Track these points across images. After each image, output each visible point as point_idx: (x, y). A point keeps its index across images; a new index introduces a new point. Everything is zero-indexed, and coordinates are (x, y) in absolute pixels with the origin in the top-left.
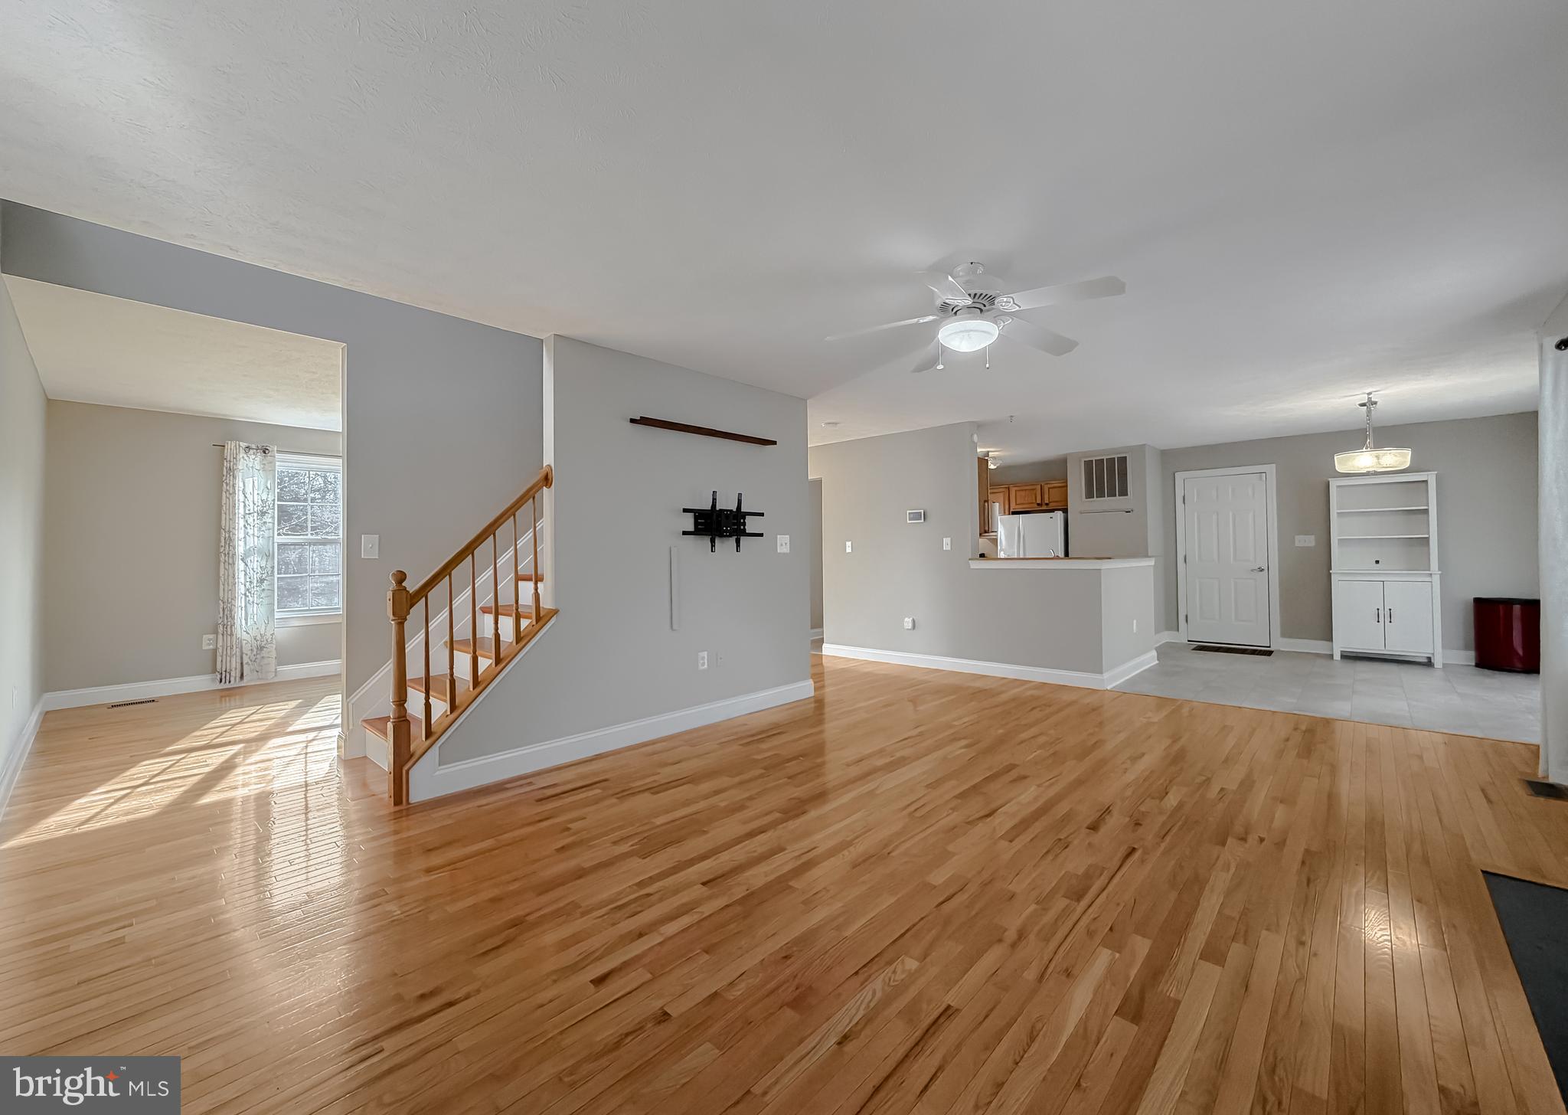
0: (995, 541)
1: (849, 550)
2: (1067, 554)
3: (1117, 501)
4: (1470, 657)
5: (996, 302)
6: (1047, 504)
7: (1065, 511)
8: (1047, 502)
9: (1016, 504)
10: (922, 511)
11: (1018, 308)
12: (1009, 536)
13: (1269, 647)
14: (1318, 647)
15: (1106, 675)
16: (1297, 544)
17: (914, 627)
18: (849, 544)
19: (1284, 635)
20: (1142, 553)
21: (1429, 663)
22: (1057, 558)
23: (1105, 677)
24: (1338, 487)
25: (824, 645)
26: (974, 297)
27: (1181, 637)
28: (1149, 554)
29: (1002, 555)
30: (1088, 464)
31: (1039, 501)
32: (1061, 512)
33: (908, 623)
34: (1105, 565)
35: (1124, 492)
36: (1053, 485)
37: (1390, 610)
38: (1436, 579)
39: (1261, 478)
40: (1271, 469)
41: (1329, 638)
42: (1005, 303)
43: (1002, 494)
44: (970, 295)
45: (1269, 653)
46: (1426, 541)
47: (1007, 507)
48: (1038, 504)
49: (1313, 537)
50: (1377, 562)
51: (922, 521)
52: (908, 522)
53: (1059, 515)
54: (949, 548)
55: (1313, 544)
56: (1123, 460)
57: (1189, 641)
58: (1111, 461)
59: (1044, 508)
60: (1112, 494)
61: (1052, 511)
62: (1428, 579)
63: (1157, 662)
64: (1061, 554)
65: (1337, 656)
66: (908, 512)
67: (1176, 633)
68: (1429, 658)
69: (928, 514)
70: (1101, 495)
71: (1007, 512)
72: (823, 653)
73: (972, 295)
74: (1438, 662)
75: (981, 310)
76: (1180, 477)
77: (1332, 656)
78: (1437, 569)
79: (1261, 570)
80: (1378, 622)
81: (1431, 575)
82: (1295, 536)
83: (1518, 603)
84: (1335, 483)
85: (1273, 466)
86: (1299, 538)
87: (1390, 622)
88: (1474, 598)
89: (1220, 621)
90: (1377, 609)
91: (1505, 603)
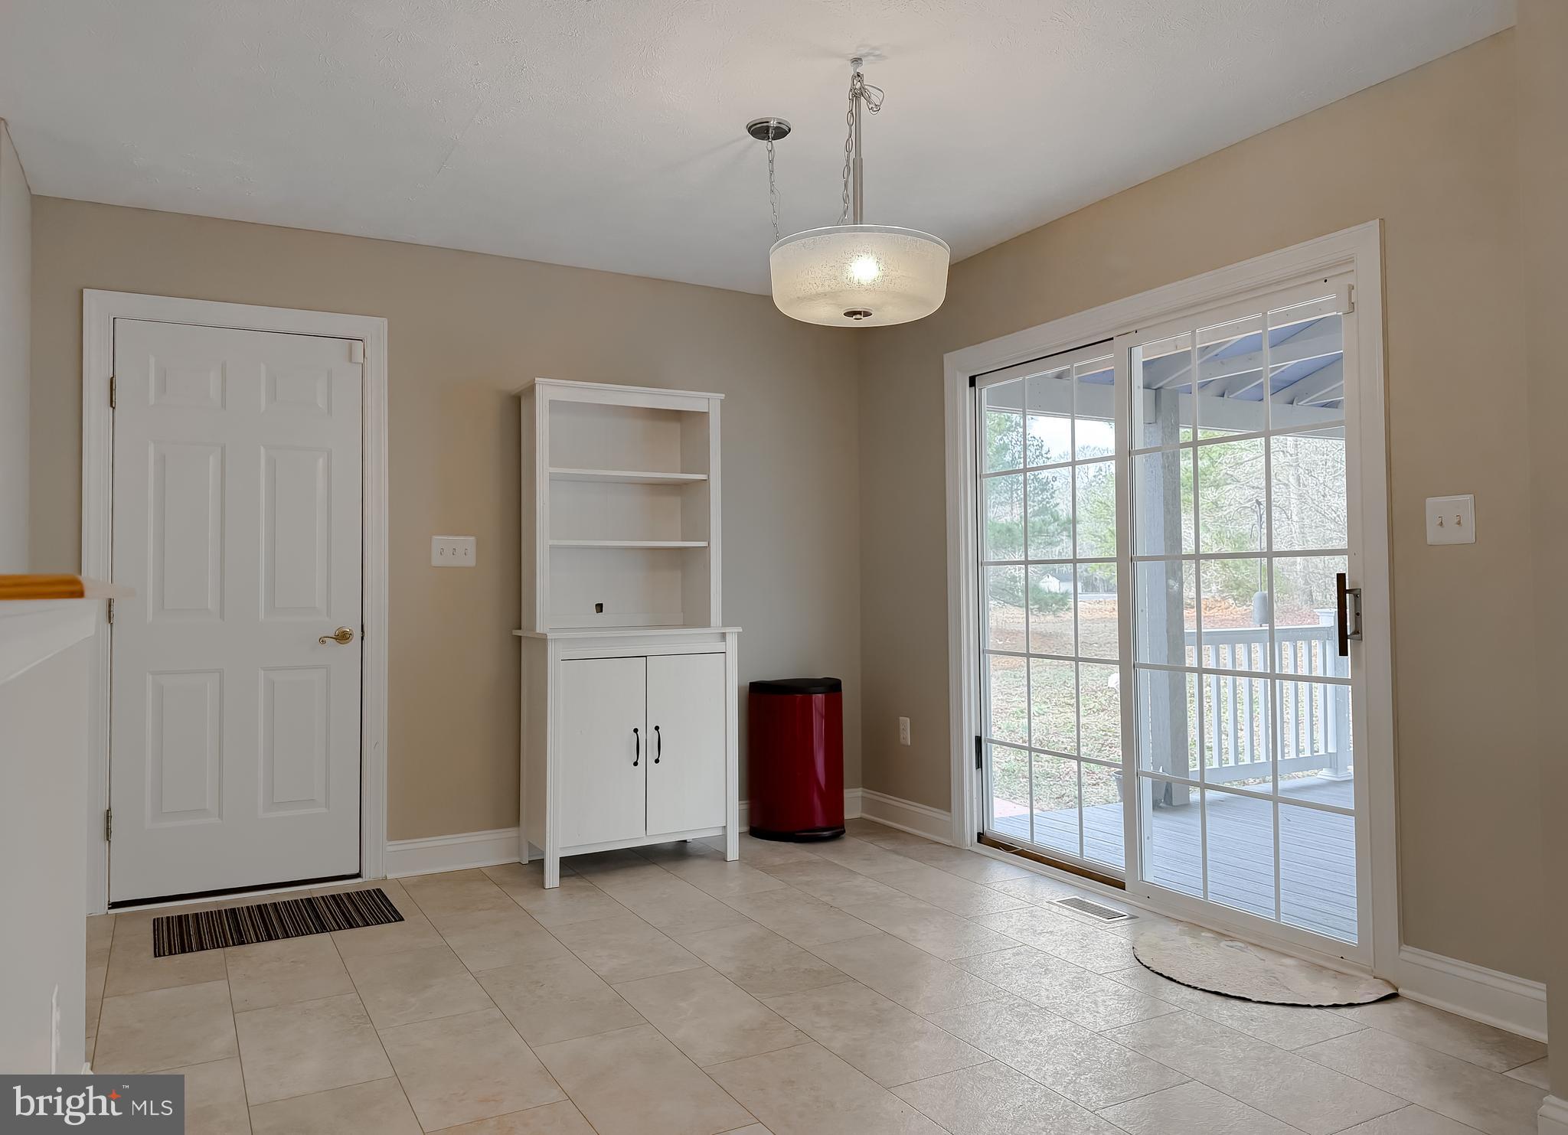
13: (358, 876)
16: (436, 561)
19: (398, 833)
24: (554, 405)
37: (657, 728)
39: (352, 356)
40: (374, 329)
49: (469, 543)
50: (600, 607)
55: (470, 561)
62: (719, 647)
65: (552, 873)
78: (724, 625)
79: (343, 637)
80: (636, 764)
81: (724, 635)
82: (435, 537)
83: (821, 689)
84: (548, 392)
85: (382, 323)
86: (439, 541)
87: (657, 761)
88: (750, 683)
89: (220, 816)
90: (636, 731)
91: (802, 690)
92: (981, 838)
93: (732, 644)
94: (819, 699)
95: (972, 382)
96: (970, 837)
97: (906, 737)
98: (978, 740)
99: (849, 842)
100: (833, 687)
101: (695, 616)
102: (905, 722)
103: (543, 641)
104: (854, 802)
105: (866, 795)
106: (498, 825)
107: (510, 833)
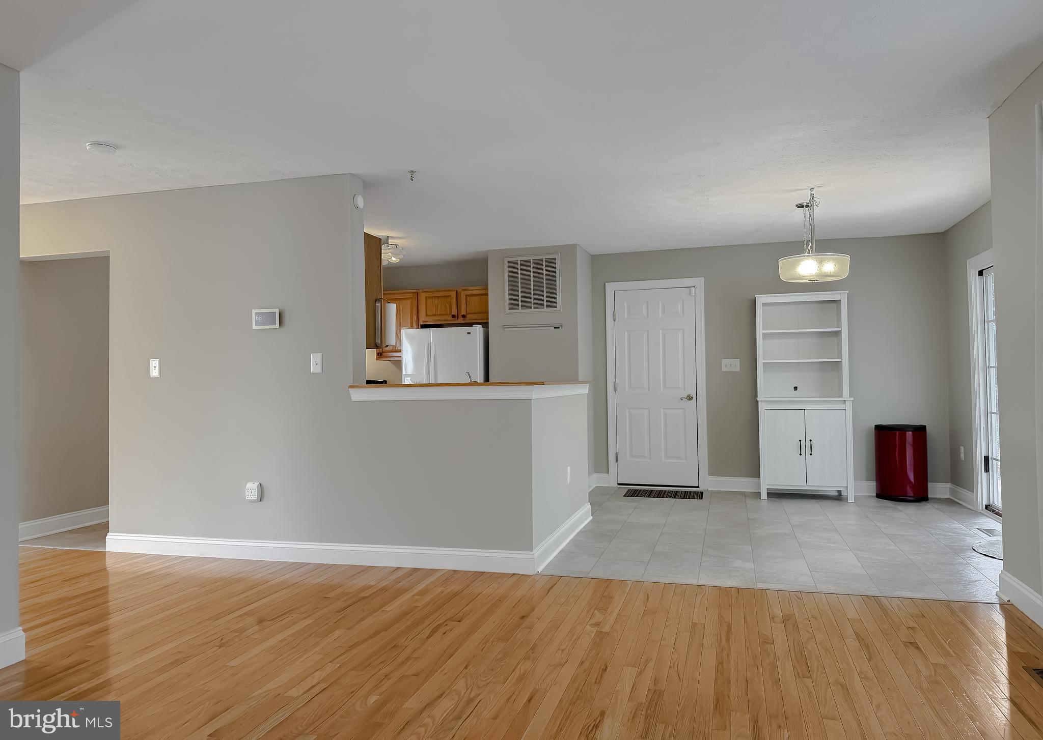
0: (398, 364)
1: (155, 373)
2: (487, 379)
3: (544, 315)
4: (870, 487)
6: (464, 316)
7: (485, 325)
8: (463, 313)
9: (427, 315)
10: (277, 311)
12: (416, 359)
13: (698, 487)
14: (743, 484)
15: (537, 552)
16: (724, 369)
17: (261, 497)
18: (155, 363)
19: (712, 473)
20: (571, 379)
21: (839, 497)
22: (474, 384)
23: (536, 556)
24: (764, 304)
25: (110, 537)
27: (610, 480)
28: (580, 380)
29: (407, 381)
30: (512, 265)
31: (454, 312)
32: (480, 326)
33: (251, 490)
34: (536, 393)
35: (552, 304)
36: (470, 292)
37: (811, 440)
38: (849, 406)
39: (690, 293)
40: (699, 283)
41: (755, 472)
43: (409, 302)
45: (699, 495)
46: (837, 366)
47: (415, 318)
48: (453, 316)
49: (737, 362)
50: (796, 388)
51: (277, 326)
52: (254, 327)
53: (478, 330)
54: (319, 370)
55: (738, 369)
56: (551, 263)
57: (619, 484)
58: (538, 263)
59: (460, 321)
60: (539, 305)
61: (470, 325)
62: (843, 406)
63: (592, 517)
64: (480, 378)
65: (764, 496)
66: (254, 311)
67: (605, 475)
68: (840, 492)
69: (287, 319)
70: (526, 305)
71: (415, 325)
72: (107, 550)
74: (851, 495)
76: (610, 287)
77: (758, 495)
78: (849, 396)
79: (690, 398)
80: (801, 455)
81: (845, 401)
82: (723, 360)
83: (910, 429)
84: (761, 300)
85: (702, 280)
86: (724, 362)
87: (811, 454)
88: (876, 426)
89: (650, 458)
90: (800, 441)
91: (900, 430)
94: (911, 436)
95: (981, 273)
96: (981, 506)
98: (986, 459)
100: (920, 431)
102: (962, 450)
105: (951, 487)
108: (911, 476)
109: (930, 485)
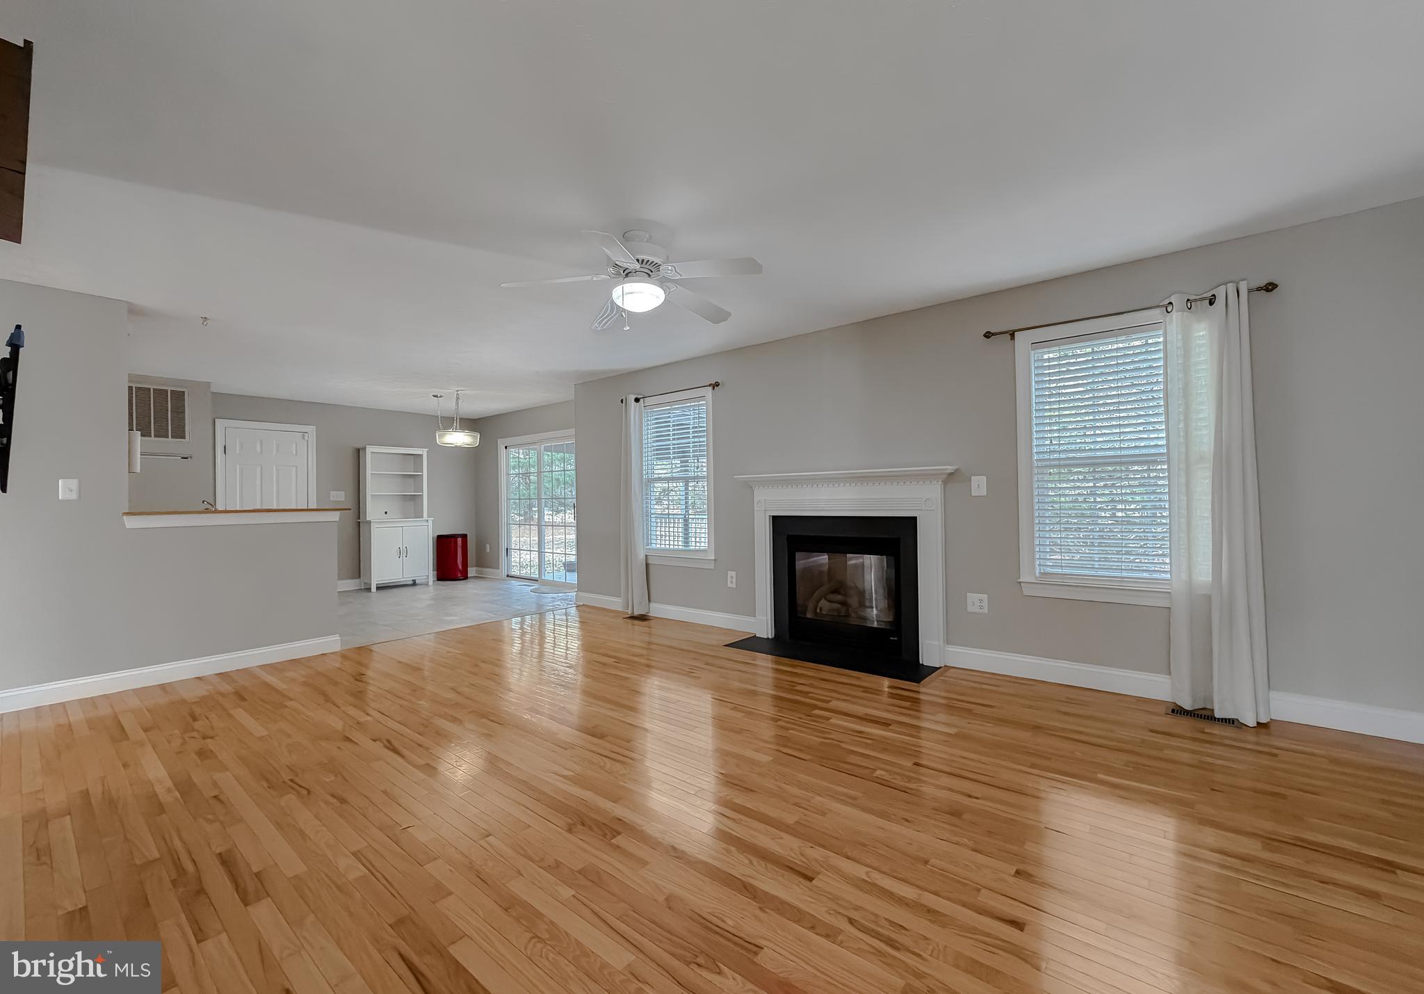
3: (170, 443)
4: (433, 573)
5: (661, 269)
11: (679, 277)
16: (332, 499)
21: (414, 584)
24: (372, 452)
26: (642, 263)
35: (179, 433)
37: (406, 547)
39: (304, 437)
40: (311, 429)
41: (367, 573)
42: (667, 270)
44: (638, 260)
46: (419, 497)
49: (343, 493)
50: (386, 513)
55: (343, 499)
56: (179, 396)
58: (161, 393)
60: (162, 435)
62: (426, 524)
65: (373, 589)
70: (145, 433)
73: (640, 261)
74: (422, 581)
75: (649, 276)
76: (220, 423)
77: (369, 588)
78: (428, 517)
80: (399, 557)
81: (427, 521)
82: (331, 492)
83: (460, 536)
84: (370, 450)
85: (314, 428)
87: (407, 557)
88: (438, 536)
90: (400, 548)
91: (453, 537)
92: (508, 576)
93: (430, 523)
94: (459, 540)
95: (506, 447)
96: (504, 576)
97: (488, 550)
98: (507, 549)
99: (469, 580)
100: (464, 537)
101: (419, 515)
102: (488, 546)
103: (370, 522)
104: (472, 571)
105: (477, 569)
106: (353, 578)
107: (357, 580)
108: (460, 568)
109: (469, 569)
